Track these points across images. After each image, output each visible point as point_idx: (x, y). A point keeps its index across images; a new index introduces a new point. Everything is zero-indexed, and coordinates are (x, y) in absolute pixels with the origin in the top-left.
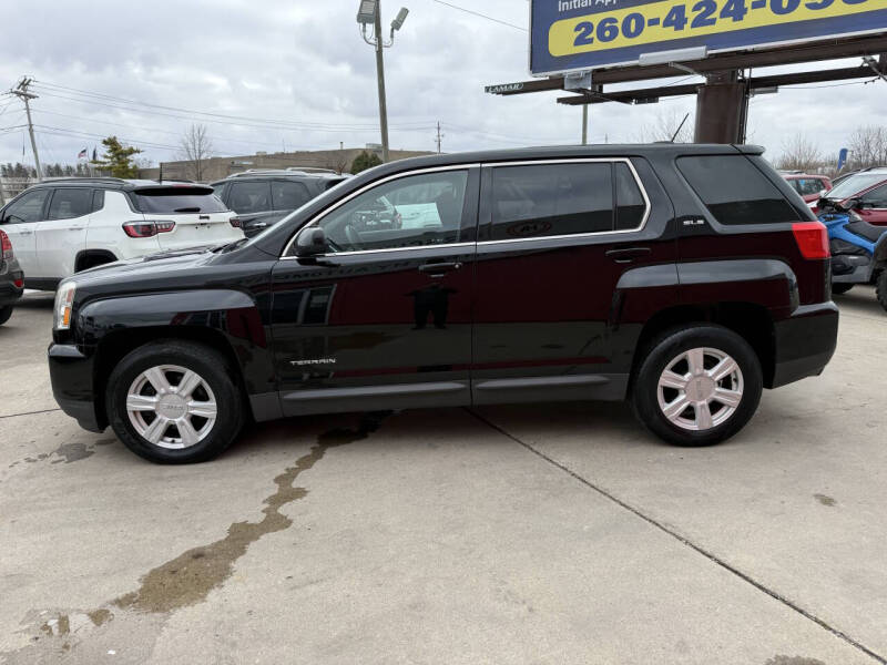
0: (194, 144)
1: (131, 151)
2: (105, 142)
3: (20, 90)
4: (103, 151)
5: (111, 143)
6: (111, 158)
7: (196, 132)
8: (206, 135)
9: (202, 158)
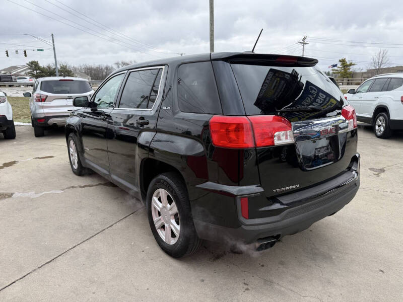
0: (379, 60)
1: (351, 64)
2: (340, 61)
3: (303, 42)
4: (339, 65)
5: (343, 61)
6: (341, 68)
7: (382, 53)
8: (387, 55)
9: (382, 67)
